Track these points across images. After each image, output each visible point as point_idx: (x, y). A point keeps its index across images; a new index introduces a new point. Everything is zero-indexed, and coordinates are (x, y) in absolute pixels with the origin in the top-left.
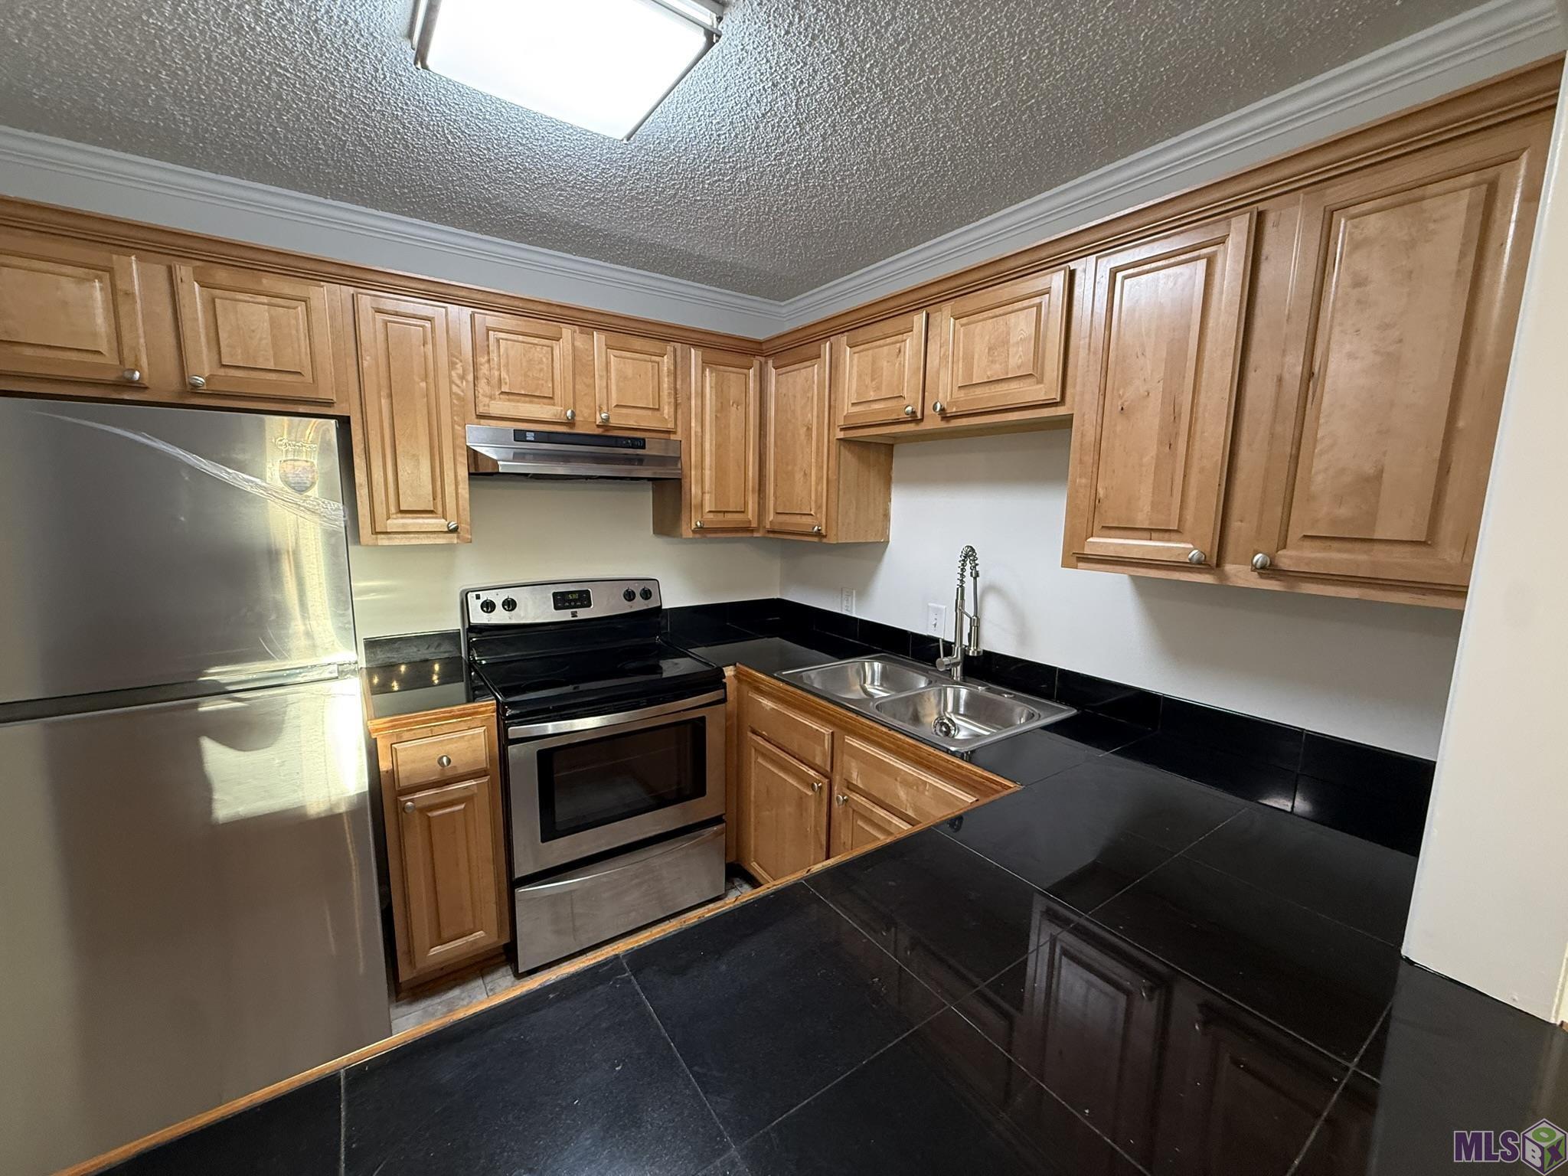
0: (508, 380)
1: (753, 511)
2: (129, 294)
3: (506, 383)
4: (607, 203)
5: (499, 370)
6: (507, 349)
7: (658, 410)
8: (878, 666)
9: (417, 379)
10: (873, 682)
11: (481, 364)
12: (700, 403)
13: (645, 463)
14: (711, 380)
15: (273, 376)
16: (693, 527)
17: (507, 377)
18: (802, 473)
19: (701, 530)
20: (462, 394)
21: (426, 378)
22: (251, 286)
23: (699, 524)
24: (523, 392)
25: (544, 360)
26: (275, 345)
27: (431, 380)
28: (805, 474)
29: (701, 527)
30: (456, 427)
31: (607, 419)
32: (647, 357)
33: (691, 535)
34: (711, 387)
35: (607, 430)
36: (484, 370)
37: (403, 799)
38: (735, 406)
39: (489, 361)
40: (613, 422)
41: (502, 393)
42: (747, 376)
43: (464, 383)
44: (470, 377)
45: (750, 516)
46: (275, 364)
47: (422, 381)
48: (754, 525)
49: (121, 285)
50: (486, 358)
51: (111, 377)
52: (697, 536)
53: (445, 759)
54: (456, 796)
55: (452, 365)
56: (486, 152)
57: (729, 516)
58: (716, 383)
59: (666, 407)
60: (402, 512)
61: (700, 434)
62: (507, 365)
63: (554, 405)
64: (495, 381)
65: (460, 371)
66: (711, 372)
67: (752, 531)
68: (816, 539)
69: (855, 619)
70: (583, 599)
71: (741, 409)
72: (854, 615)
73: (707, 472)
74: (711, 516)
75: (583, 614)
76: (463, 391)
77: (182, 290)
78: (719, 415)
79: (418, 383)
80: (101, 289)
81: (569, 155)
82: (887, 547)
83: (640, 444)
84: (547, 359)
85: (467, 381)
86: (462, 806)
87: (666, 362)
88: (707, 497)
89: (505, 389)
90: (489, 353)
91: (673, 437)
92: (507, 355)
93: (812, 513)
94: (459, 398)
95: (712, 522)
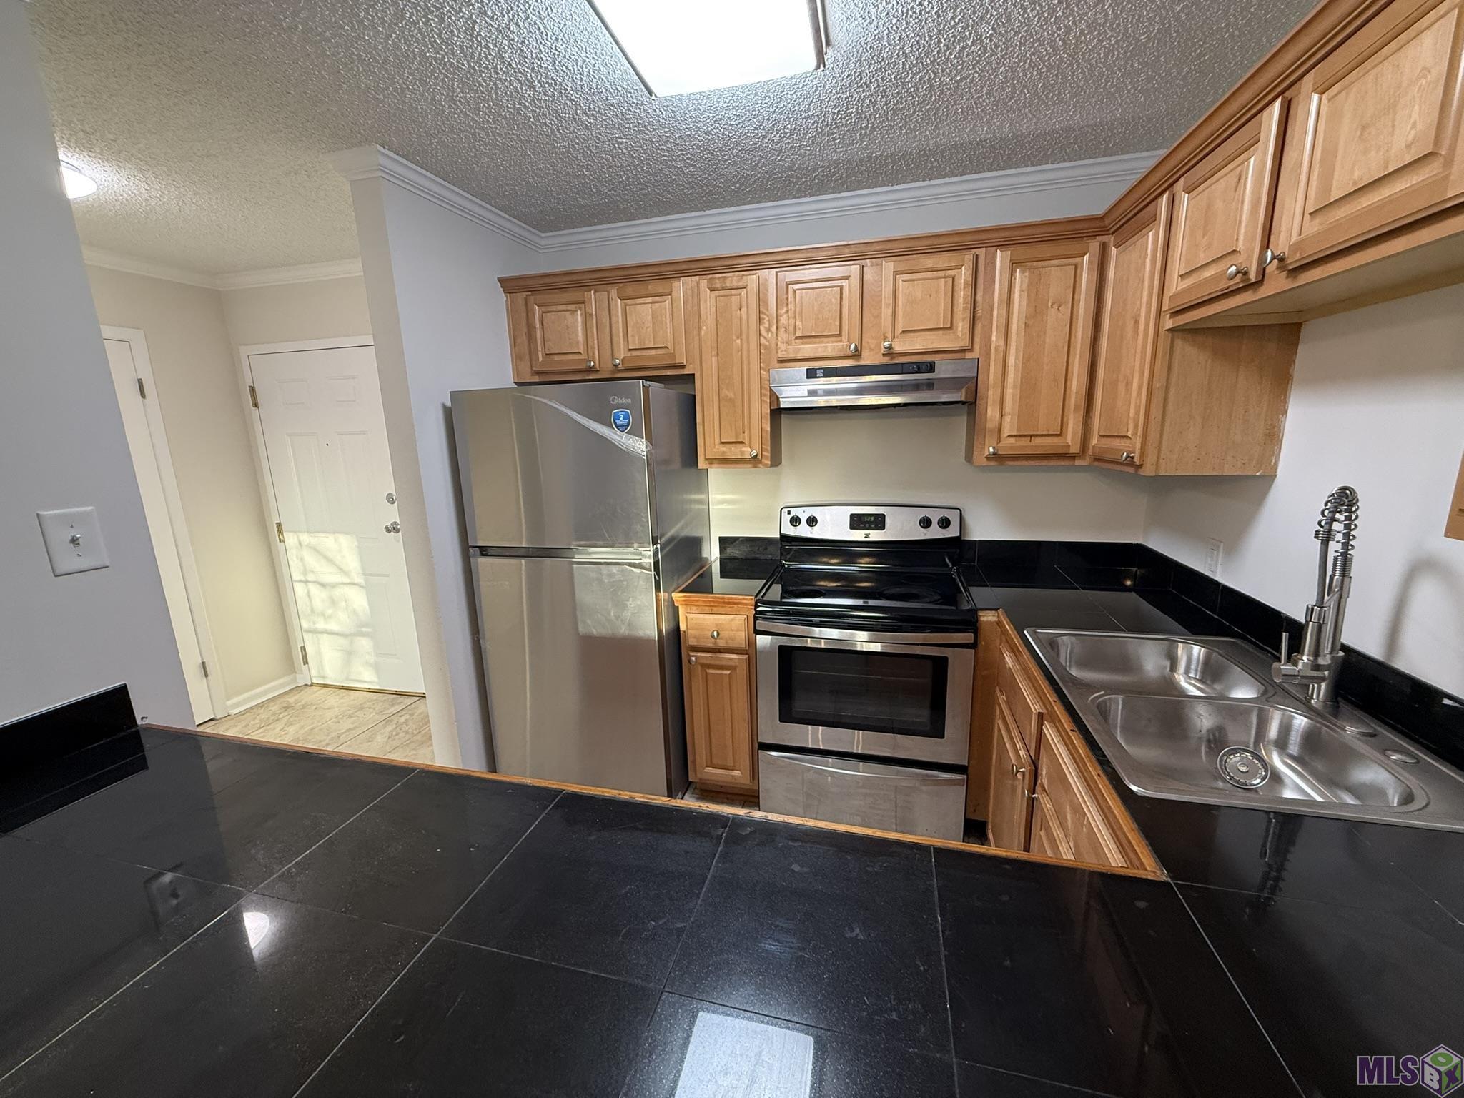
0: (801, 327)
1: (1074, 433)
2: (591, 315)
3: (799, 329)
4: (878, 127)
5: (795, 317)
6: (801, 298)
7: (951, 328)
8: (1197, 651)
9: (734, 338)
10: (1187, 671)
11: (781, 316)
12: (1004, 312)
13: (935, 386)
14: (1021, 282)
15: (653, 352)
16: (987, 453)
17: (800, 323)
18: (1125, 382)
19: (995, 456)
20: (767, 344)
21: (740, 336)
22: (643, 292)
23: (991, 450)
24: (813, 334)
25: (833, 300)
26: (654, 330)
27: (744, 337)
28: (1127, 384)
29: (994, 454)
30: (762, 372)
31: (890, 348)
32: (942, 274)
33: (985, 462)
34: (1022, 291)
35: (892, 358)
36: (783, 320)
37: (691, 654)
38: (1056, 307)
39: (787, 311)
40: (898, 347)
41: (797, 338)
42: (1076, 267)
43: (770, 335)
44: (774, 329)
45: (1069, 440)
46: (654, 344)
47: (738, 338)
48: (1075, 449)
49: (588, 310)
50: (785, 309)
51: (583, 367)
52: (992, 463)
53: (715, 634)
54: (724, 663)
55: (760, 320)
56: (756, 131)
57: (1038, 441)
58: (1030, 284)
59: (960, 324)
60: (722, 443)
61: (1002, 348)
62: (801, 313)
63: (841, 341)
64: (791, 328)
65: (767, 325)
66: (1023, 272)
67: (1073, 458)
68: (1131, 470)
69: (1218, 584)
70: (878, 522)
71: (1066, 309)
72: (1217, 579)
73: (1009, 391)
74: (1012, 440)
75: (875, 536)
76: (768, 341)
77: (613, 303)
78: (1030, 322)
79: (735, 340)
80: (581, 314)
81: (811, 102)
82: (1274, 479)
83: (931, 367)
84: (836, 299)
85: (772, 332)
86: (728, 672)
87: (964, 274)
88: (1007, 419)
89: (799, 334)
90: (788, 304)
91: (969, 355)
92: (802, 303)
93: (1129, 434)
94: (766, 348)
95: (1011, 448)
